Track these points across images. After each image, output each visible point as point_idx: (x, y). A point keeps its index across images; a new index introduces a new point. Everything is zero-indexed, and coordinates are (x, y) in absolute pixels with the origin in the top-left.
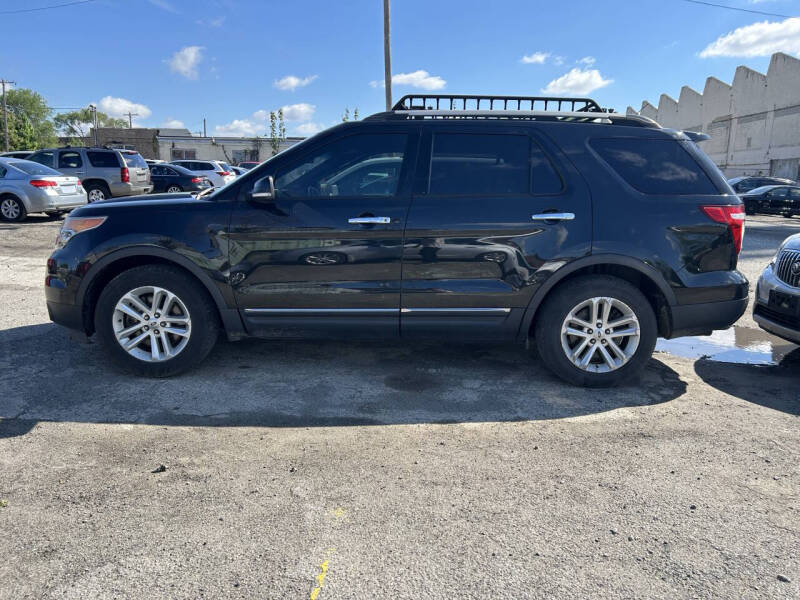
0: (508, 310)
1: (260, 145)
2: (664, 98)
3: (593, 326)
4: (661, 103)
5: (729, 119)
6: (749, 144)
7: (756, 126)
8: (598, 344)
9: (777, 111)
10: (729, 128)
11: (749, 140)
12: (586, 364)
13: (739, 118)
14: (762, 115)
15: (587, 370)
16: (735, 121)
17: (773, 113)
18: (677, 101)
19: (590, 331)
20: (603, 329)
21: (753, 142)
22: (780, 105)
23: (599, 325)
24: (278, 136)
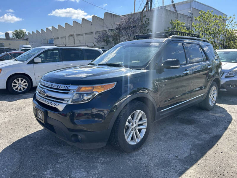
2: (59, 26)
4: (52, 29)
5: (73, 35)
6: (80, 42)
7: (81, 38)
9: (86, 34)
10: (74, 37)
11: (80, 41)
13: (76, 35)
14: (82, 35)
16: (75, 36)
17: (85, 34)
18: (57, 29)
21: (81, 42)
22: (87, 32)
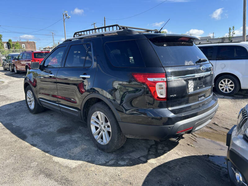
1: (224, 40)
8: (102, 132)
15: (98, 141)
23: (102, 124)
24: (231, 36)
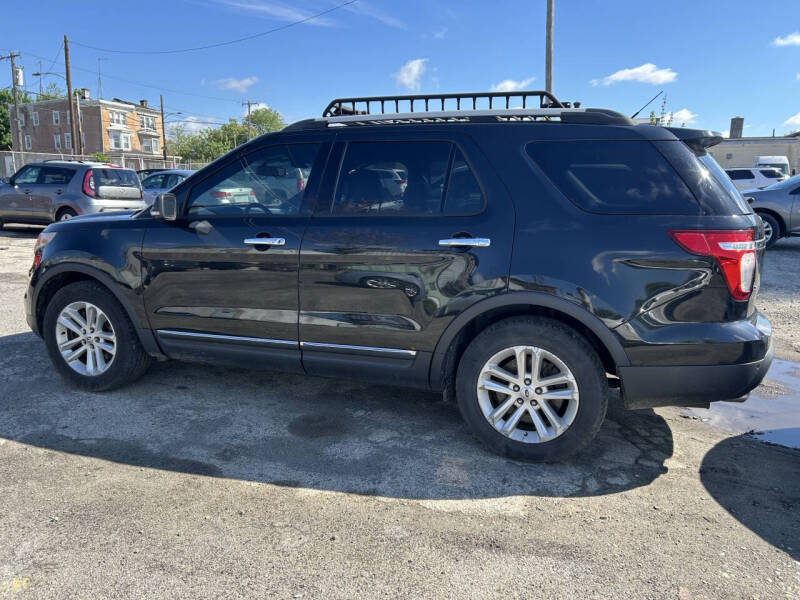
0: (413, 353)
3: (520, 382)
8: (526, 406)
12: (510, 429)
15: (510, 436)
19: (517, 388)
20: (533, 387)
23: (528, 382)
